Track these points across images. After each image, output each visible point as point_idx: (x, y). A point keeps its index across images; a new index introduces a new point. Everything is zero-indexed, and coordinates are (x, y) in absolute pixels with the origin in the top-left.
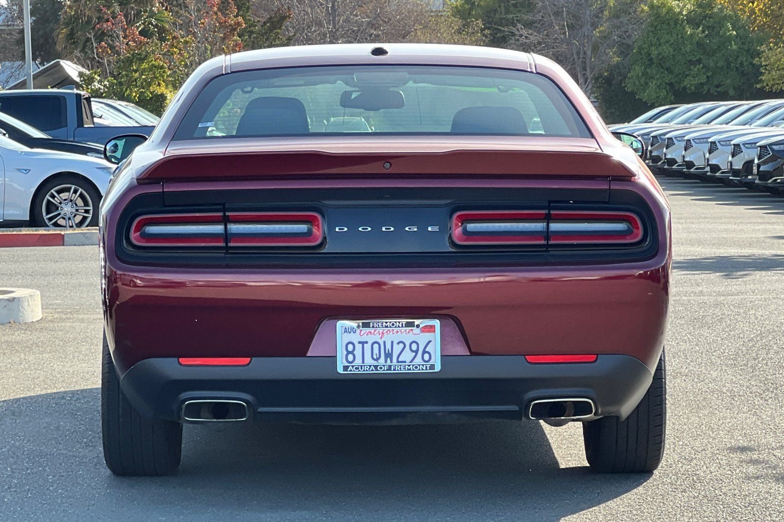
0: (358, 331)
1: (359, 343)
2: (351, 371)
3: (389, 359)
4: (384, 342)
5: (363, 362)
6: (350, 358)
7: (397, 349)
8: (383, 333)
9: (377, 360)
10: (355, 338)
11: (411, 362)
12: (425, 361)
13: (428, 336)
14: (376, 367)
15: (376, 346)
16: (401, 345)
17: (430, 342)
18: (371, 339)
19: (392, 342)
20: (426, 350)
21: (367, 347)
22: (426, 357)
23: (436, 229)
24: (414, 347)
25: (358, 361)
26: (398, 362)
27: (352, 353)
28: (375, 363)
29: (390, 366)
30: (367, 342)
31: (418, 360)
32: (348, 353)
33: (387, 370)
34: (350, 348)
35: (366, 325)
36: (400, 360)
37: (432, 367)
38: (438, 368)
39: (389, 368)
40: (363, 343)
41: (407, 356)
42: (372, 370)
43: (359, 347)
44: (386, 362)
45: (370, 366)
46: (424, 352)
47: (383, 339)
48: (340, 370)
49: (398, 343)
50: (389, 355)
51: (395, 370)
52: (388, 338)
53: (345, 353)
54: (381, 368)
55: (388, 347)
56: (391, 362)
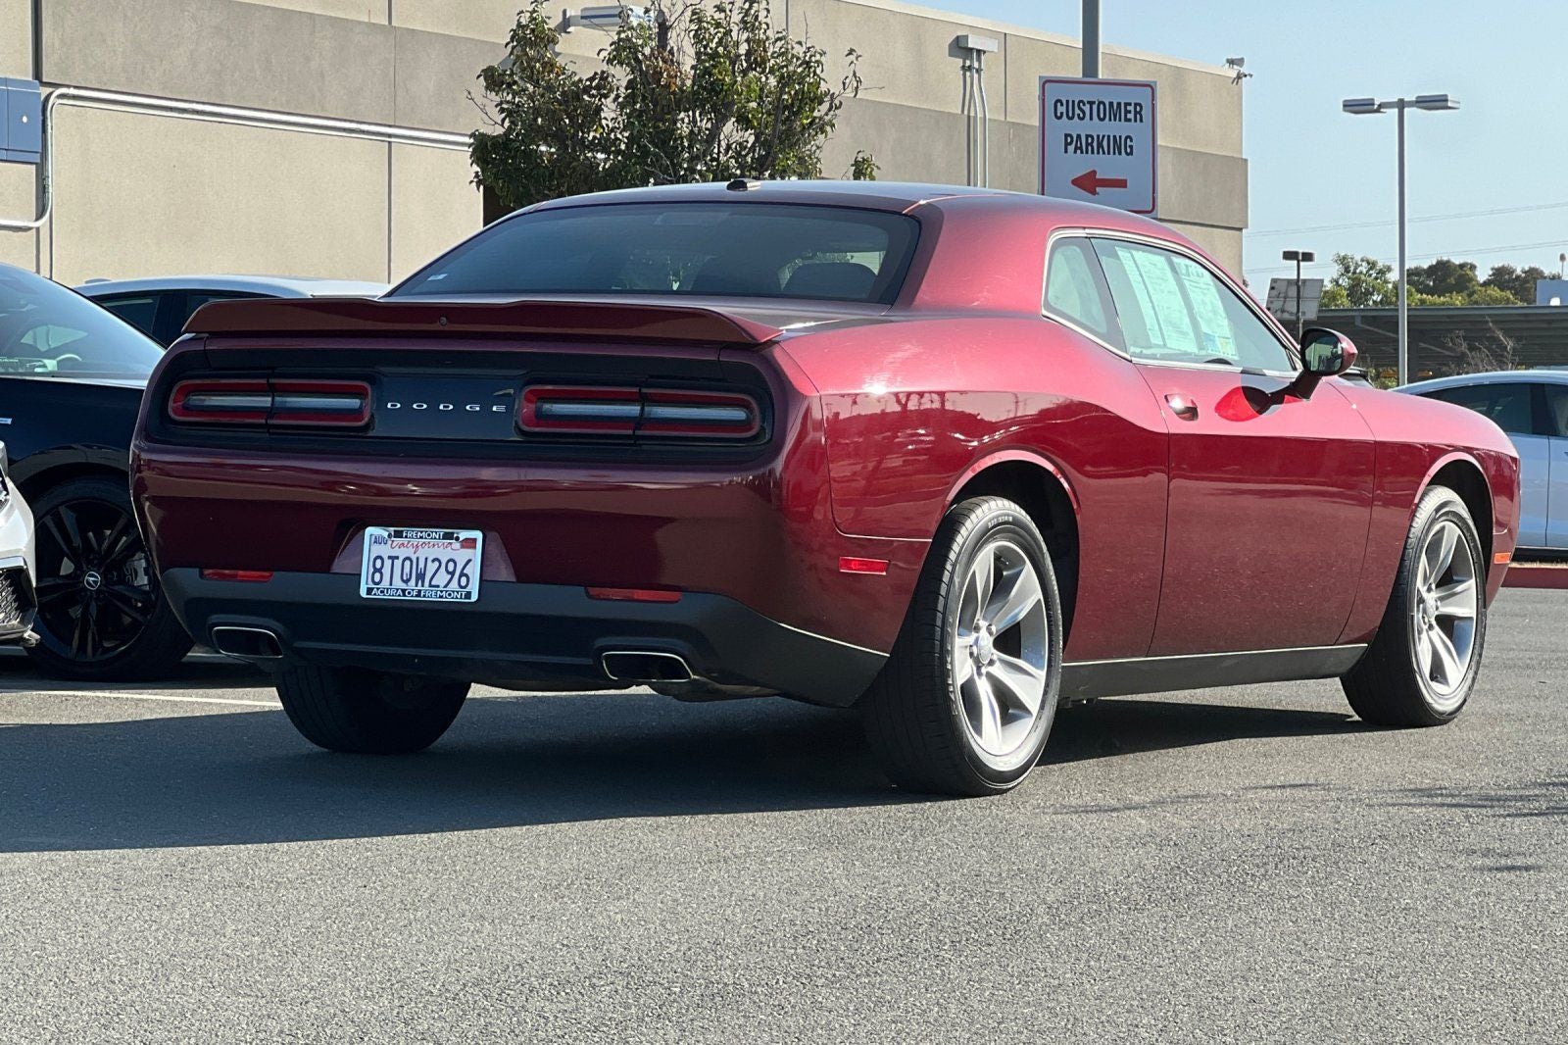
0: (390, 542)
1: (390, 557)
2: (375, 594)
3: (420, 582)
4: (418, 559)
5: (391, 585)
6: (377, 577)
7: (432, 567)
8: (417, 546)
9: (406, 582)
10: (384, 550)
11: (446, 586)
12: (461, 587)
13: (467, 553)
14: (404, 591)
15: (407, 563)
16: (437, 564)
17: (470, 561)
18: (402, 553)
19: (426, 559)
20: (465, 572)
21: (398, 563)
22: (464, 581)
23: (502, 409)
24: (451, 567)
25: (385, 583)
26: (430, 586)
27: (379, 571)
28: (404, 586)
29: (420, 591)
30: (397, 558)
31: (454, 585)
32: (376, 570)
33: (416, 596)
34: (378, 564)
35: (398, 534)
36: (433, 583)
37: (468, 595)
38: (474, 597)
39: (419, 595)
40: (393, 558)
41: (442, 579)
42: (399, 595)
43: (388, 563)
44: (416, 586)
45: (397, 590)
46: (462, 574)
47: (416, 555)
48: (363, 593)
49: (433, 561)
50: (421, 577)
51: (424, 596)
52: (422, 553)
53: (372, 570)
54: (409, 593)
55: (422, 565)
56: (423, 586)
